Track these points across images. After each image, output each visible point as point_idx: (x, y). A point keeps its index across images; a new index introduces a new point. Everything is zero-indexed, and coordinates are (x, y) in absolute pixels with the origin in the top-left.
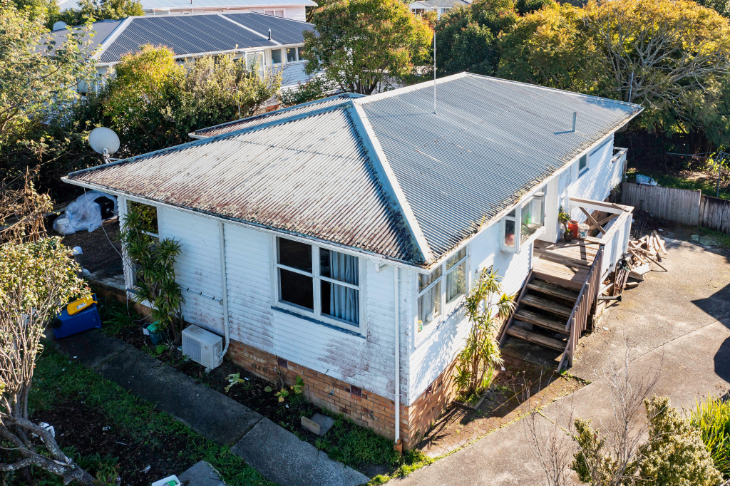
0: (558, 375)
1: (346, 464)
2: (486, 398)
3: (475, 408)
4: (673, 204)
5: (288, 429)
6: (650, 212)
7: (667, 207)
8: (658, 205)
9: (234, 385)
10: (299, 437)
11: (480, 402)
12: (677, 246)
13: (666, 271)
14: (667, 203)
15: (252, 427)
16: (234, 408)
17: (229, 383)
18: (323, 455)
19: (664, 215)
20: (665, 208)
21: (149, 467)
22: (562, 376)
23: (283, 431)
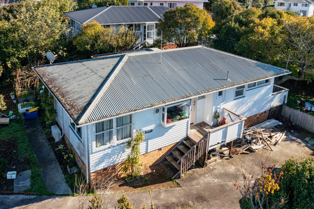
0: (172, 180)
1: (69, 186)
2: (136, 179)
3: (128, 182)
4: (304, 120)
5: (62, 169)
6: (294, 121)
7: (301, 121)
8: (297, 119)
9: (59, 149)
10: (63, 172)
11: (132, 180)
12: (292, 140)
13: (272, 151)
14: (302, 119)
15: (52, 164)
16: (52, 156)
17: (58, 148)
18: (65, 180)
19: (300, 125)
20: (300, 122)
21: (15, 167)
22: (173, 181)
23: (60, 168)
